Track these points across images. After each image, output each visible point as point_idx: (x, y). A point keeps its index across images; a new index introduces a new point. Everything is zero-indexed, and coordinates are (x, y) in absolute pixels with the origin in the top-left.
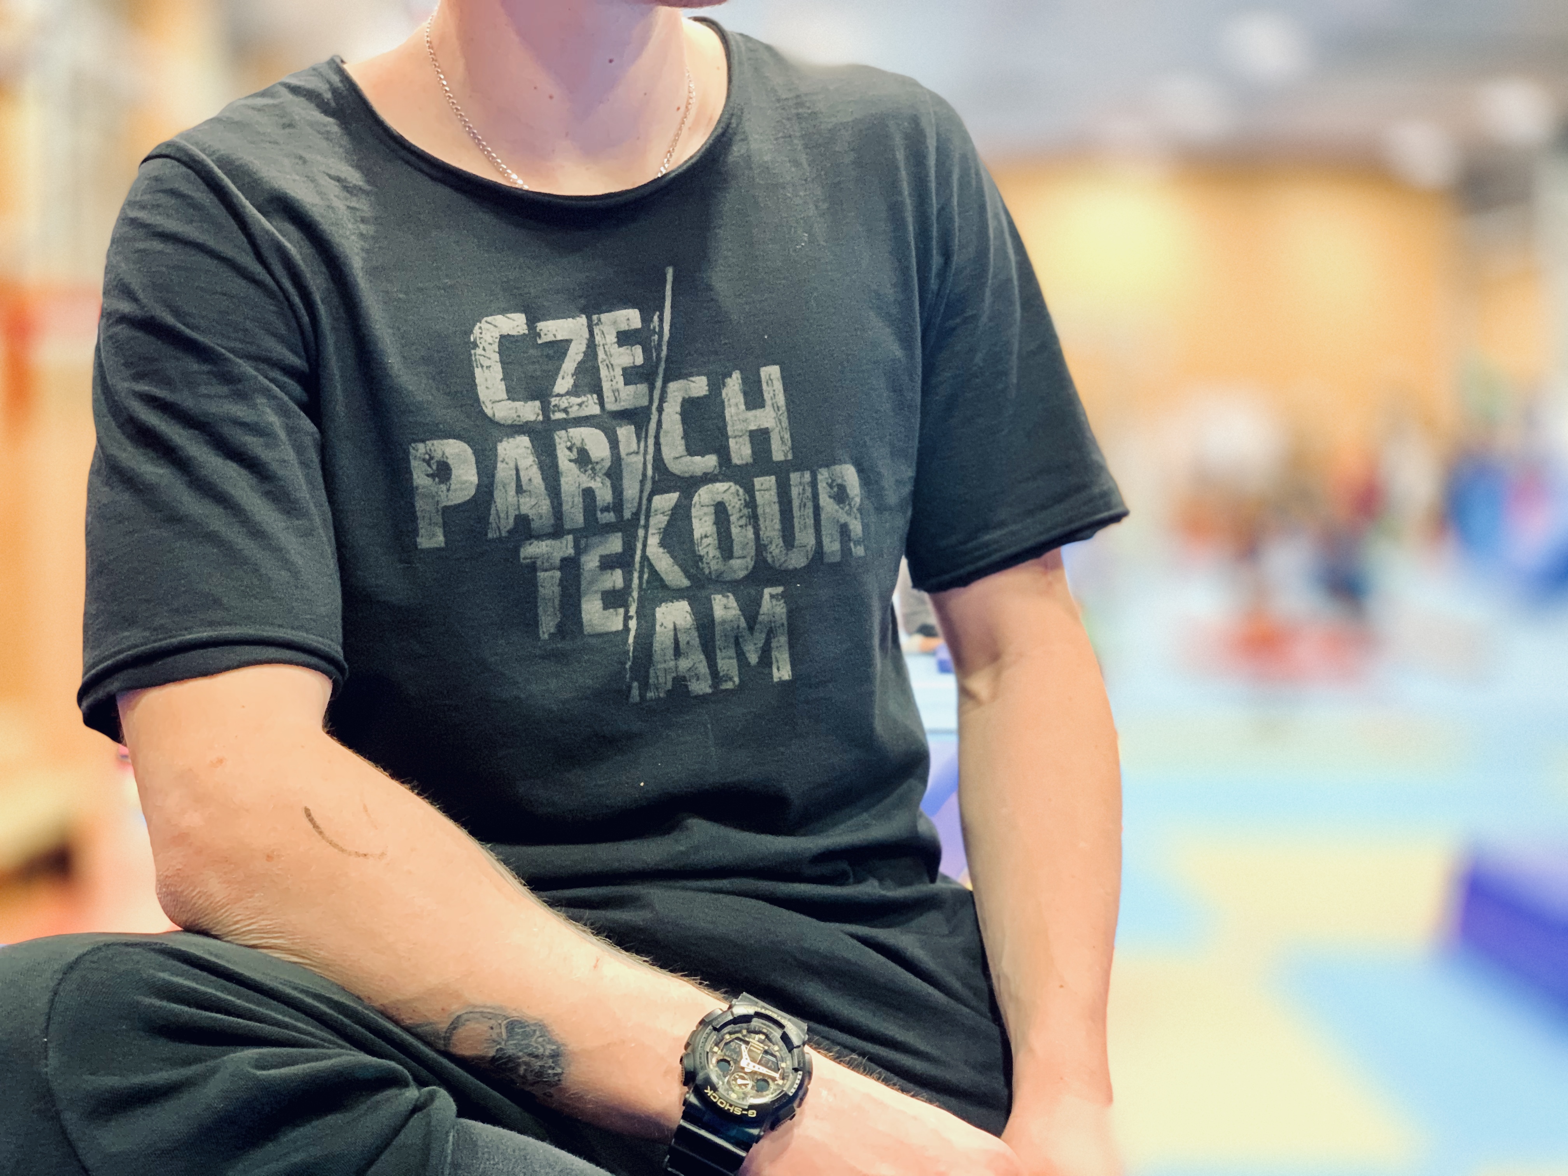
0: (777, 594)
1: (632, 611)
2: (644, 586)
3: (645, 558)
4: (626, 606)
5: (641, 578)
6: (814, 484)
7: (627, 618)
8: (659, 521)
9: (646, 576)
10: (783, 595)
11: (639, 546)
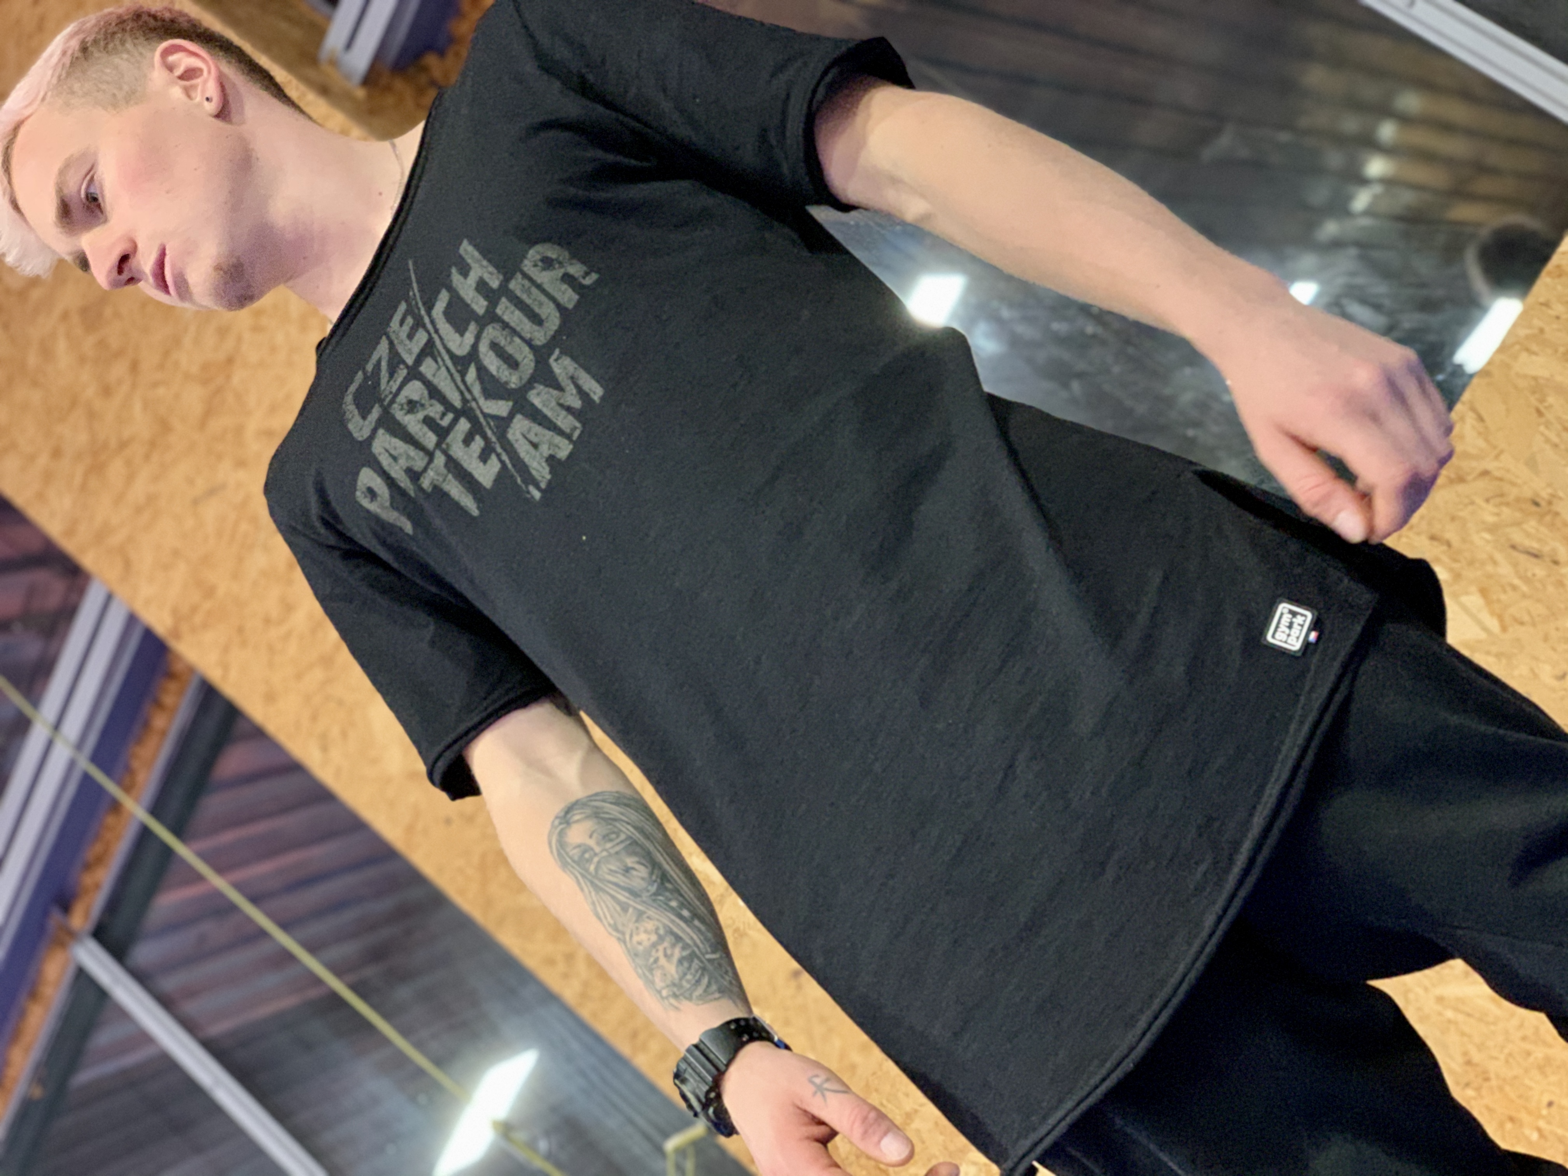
0: (558, 356)
1: (499, 450)
2: (495, 430)
3: (486, 415)
4: (493, 450)
5: (490, 428)
6: (526, 276)
7: (498, 456)
8: (477, 390)
9: (492, 424)
10: (562, 353)
11: (478, 412)
